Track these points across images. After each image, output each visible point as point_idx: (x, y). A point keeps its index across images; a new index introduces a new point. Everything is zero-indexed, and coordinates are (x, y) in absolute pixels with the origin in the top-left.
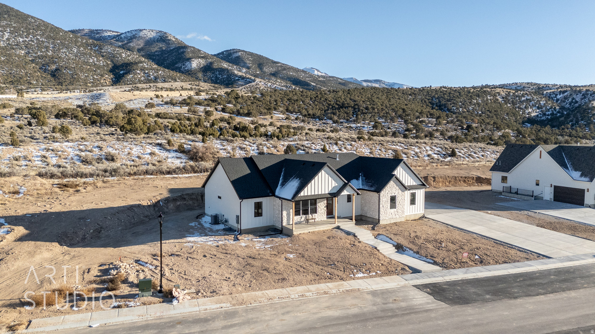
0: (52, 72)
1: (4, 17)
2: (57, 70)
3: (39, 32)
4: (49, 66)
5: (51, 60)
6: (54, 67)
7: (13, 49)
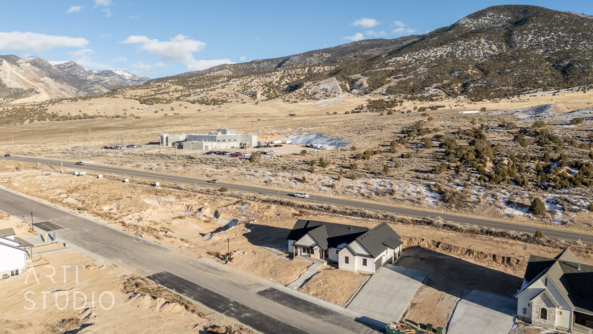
0: (564, 68)
1: (532, 20)
2: (570, 65)
3: (562, 28)
4: (562, 62)
5: (567, 55)
6: (567, 63)
7: (533, 50)
